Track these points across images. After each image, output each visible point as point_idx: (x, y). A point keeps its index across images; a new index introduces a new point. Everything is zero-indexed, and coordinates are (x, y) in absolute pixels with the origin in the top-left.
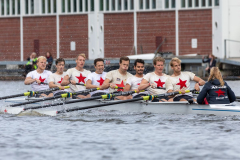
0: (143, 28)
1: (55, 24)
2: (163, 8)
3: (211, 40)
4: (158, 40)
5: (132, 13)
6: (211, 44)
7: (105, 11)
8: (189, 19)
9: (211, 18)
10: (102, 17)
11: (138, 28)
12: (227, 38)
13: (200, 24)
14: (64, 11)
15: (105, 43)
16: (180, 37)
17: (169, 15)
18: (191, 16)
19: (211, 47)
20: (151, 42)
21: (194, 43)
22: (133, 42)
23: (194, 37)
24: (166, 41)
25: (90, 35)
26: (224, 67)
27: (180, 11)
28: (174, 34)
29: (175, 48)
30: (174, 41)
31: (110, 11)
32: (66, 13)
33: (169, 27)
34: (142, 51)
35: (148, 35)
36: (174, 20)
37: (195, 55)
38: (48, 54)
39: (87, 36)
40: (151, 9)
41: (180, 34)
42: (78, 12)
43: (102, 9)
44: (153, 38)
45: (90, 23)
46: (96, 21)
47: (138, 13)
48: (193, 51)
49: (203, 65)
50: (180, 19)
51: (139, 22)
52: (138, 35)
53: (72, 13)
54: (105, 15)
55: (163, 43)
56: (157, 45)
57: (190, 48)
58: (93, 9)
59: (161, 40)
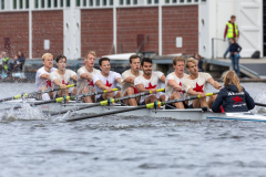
0: (123, 25)
1: (28, 21)
2: (145, 4)
3: (197, 39)
4: (140, 39)
5: (112, 9)
6: (197, 43)
7: (82, 7)
8: (174, 16)
9: (197, 15)
10: (78, 12)
11: (118, 25)
12: (214, 36)
13: (186, 21)
14: (37, 6)
15: (82, 41)
17: (152, 12)
18: (176, 12)
19: (197, 46)
20: (132, 40)
21: (179, 42)
22: (112, 40)
23: (179, 36)
24: (148, 39)
25: (65, 33)
26: (211, 68)
27: (163, 7)
28: (157, 32)
29: (158, 47)
30: (157, 39)
31: (88, 7)
32: (40, 8)
33: (152, 24)
34: (121, 50)
35: (129, 33)
36: (158, 16)
37: (179, 55)
38: (20, 53)
39: (62, 34)
40: (132, 5)
41: (163, 32)
42: (52, 8)
43: (78, 4)
44: (134, 36)
45: (66, 20)
46: (72, 18)
47: (117, 9)
48: (178, 50)
50: (163, 16)
51: (119, 19)
52: (118, 33)
53: (46, 8)
54: (82, 10)
55: (145, 41)
56: (138, 44)
57: (175, 46)
58: (68, 4)
59: (143, 39)
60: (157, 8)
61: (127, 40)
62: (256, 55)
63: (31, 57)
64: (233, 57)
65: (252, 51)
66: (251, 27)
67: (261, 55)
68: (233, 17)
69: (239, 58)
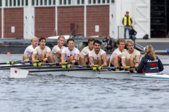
0: (62, 17)
1: (1, 14)
2: (76, 4)
3: (108, 26)
4: (72, 26)
5: (54, 7)
6: (109, 29)
7: (35, 6)
8: (94, 12)
9: (109, 12)
10: (33, 9)
11: (58, 18)
12: (120, 25)
13: (101, 15)
14: (7, 5)
15: (35, 27)
16: (87, 24)
17: (80, 9)
18: (95, 9)
20: (67, 27)
21: (97, 28)
22: (54, 27)
23: (97, 24)
24: (78, 27)
25: (25, 22)
27: (87, 6)
28: (83, 22)
29: (83, 32)
30: (83, 27)
31: (39, 6)
32: (9, 7)
33: (80, 17)
34: (61, 33)
35: (65, 22)
36: (83, 12)
37: (97, 36)
39: (23, 23)
40: (67, 5)
41: (87, 22)
42: (17, 6)
43: (33, 4)
44: (68, 25)
45: (25, 14)
46: (29, 12)
47: (58, 7)
48: (96, 34)
49: (103, 43)
50: (87, 12)
51: (59, 13)
52: (58, 22)
53: (13, 6)
54: (36, 8)
55: (76, 28)
56: (71, 30)
57: (94, 31)
58: (27, 4)
59: (74, 26)
60: (83, 7)
61: (64, 27)
62: (146, 37)
63: (3, 37)
64: (131, 38)
65: (143, 35)
66: (143, 19)
67: (149, 37)
68: (127, 13)
69: (135, 38)
